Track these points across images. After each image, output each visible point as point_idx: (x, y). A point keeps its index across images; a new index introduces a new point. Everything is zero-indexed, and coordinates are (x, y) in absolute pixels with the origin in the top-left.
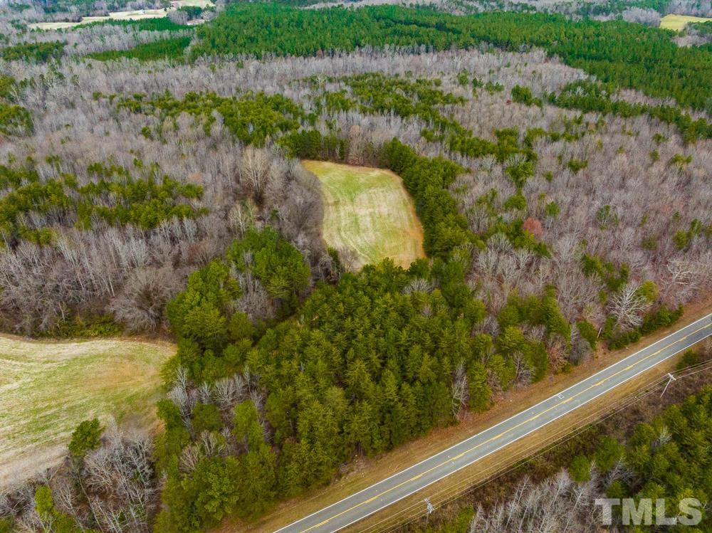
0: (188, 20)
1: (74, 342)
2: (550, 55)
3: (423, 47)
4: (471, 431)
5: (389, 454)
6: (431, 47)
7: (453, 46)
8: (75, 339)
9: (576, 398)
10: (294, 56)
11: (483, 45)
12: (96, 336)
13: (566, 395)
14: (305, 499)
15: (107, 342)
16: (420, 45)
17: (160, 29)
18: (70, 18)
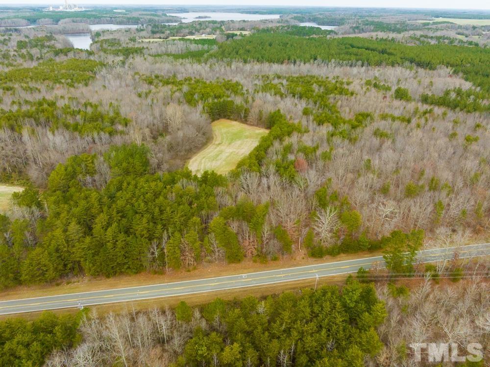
3: (360, 63)
4: (166, 281)
5: (107, 279)
6: (366, 63)
7: (384, 63)
9: (254, 280)
10: (267, 63)
11: (407, 64)
13: (249, 277)
14: (40, 289)
16: (358, 61)
17: (203, 44)
18: (162, 37)
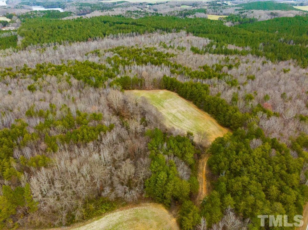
0: (3, 27)
1: (94, 220)
2: (188, 33)
6: (138, 33)
8: (94, 218)
10: (78, 42)
11: (158, 30)
12: (105, 213)
15: (115, 214)
16: (133, 33)
